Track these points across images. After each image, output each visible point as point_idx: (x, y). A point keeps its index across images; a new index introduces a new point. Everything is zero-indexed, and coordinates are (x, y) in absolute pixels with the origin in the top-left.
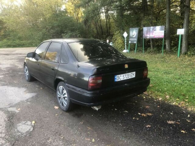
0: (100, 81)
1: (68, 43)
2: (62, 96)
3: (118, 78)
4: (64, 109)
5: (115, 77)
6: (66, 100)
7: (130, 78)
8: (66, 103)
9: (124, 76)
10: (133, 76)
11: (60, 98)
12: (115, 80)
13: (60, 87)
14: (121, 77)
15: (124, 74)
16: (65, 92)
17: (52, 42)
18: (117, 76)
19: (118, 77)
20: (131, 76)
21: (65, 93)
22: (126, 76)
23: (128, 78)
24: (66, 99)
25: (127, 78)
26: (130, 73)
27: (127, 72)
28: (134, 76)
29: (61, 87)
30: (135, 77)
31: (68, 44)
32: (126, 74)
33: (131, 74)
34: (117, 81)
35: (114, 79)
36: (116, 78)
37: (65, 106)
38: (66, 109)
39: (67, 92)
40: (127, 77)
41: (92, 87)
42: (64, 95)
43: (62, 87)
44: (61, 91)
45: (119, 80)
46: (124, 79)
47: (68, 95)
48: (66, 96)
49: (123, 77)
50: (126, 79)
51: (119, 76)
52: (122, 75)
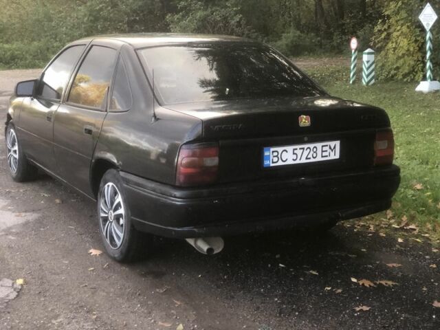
0: (212, 161)
1: (136, 50)
2: (112, 215)
3: (277, 156)
4: (116, 256)
5: (266, 154)
6: (122, 225)
7: (319, 159)
8: (121, 235)
9: (299, 152)
10: (332, 154)
11: (105, 219)
12: (266, 163)
13: (106, 186)
14: (286, 156)
15: (298, 147)
16: (119, 199)
17: (92, 46)
18: (272, 149)
19: (275, 154)
20: (324, 154)
21: (119, 205)
22: (306, 153)
23: (312, 160)
24: (122, 221)
25: (307, 158)
26: (319, 145)
27: (306, 139)
28: (335, 155)
29: (109, 187)
30: (337, 156)
31: (138, 51)
32: (306, 146)
33: (324, 149)
34: (272, 165)
35: (260, 157)
36: (269, 156)
37: (119, 243)
38: (121, 252)
39: (125, 201)
40: (310, 156)
41: (188, 177)
42: (116, 209)
43: (110, 184)
44: (108, 199)
45: (280, 163)
46: (298, 162)
47: (126, 210)
48: (122, 211)
49: (294, 154)
50: (304, 161)
51: (280, 149)
52: (290, 148)
